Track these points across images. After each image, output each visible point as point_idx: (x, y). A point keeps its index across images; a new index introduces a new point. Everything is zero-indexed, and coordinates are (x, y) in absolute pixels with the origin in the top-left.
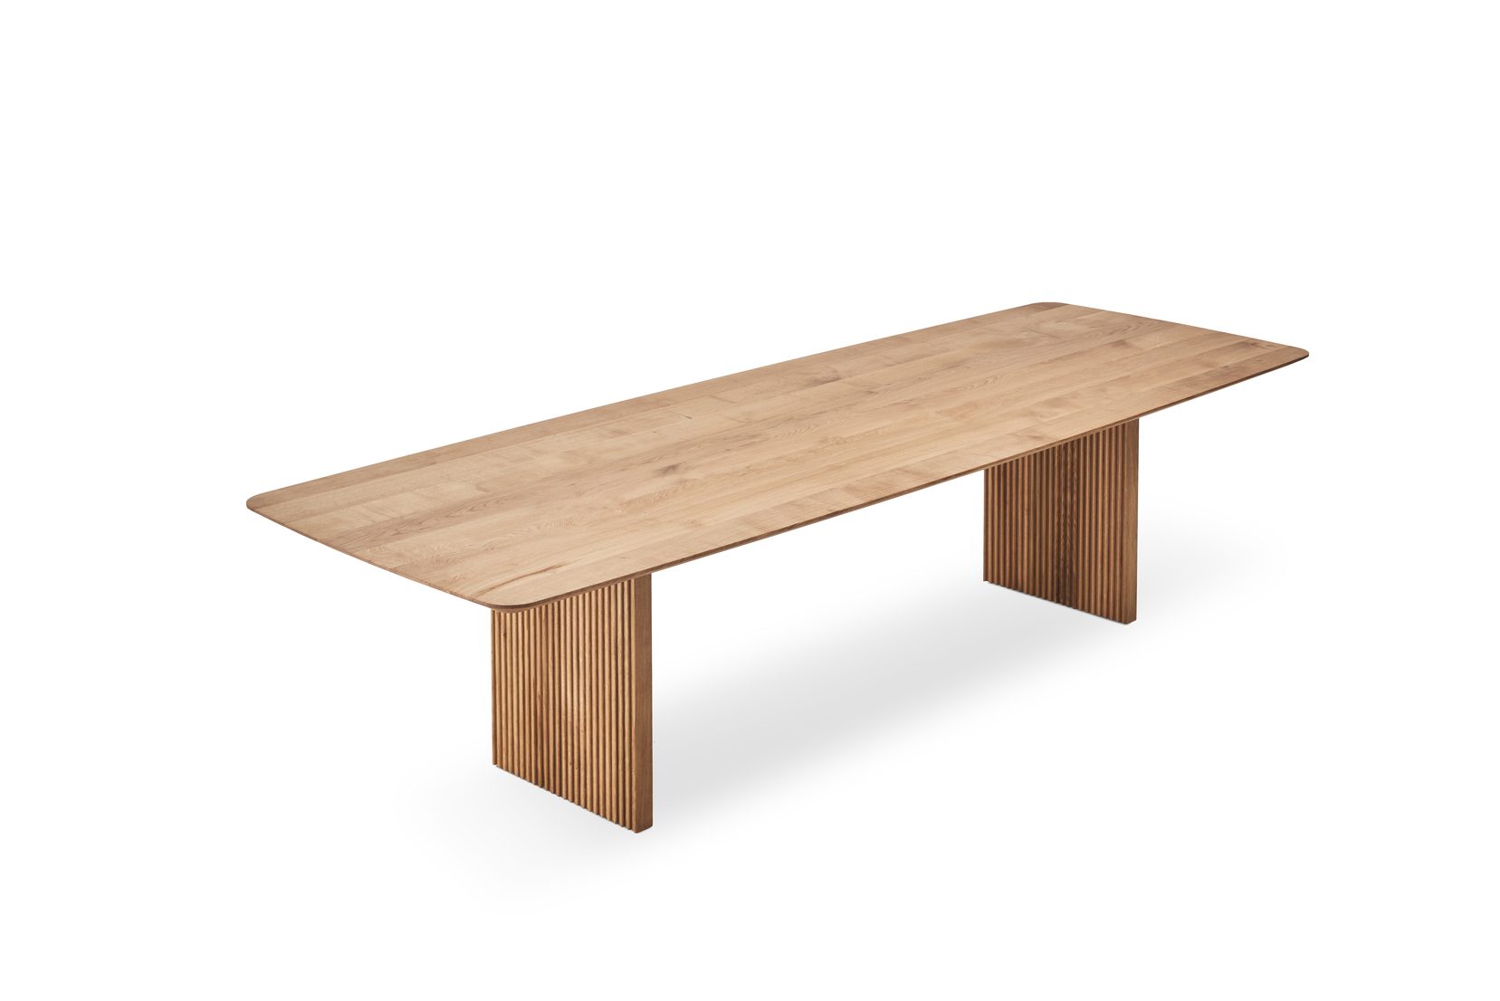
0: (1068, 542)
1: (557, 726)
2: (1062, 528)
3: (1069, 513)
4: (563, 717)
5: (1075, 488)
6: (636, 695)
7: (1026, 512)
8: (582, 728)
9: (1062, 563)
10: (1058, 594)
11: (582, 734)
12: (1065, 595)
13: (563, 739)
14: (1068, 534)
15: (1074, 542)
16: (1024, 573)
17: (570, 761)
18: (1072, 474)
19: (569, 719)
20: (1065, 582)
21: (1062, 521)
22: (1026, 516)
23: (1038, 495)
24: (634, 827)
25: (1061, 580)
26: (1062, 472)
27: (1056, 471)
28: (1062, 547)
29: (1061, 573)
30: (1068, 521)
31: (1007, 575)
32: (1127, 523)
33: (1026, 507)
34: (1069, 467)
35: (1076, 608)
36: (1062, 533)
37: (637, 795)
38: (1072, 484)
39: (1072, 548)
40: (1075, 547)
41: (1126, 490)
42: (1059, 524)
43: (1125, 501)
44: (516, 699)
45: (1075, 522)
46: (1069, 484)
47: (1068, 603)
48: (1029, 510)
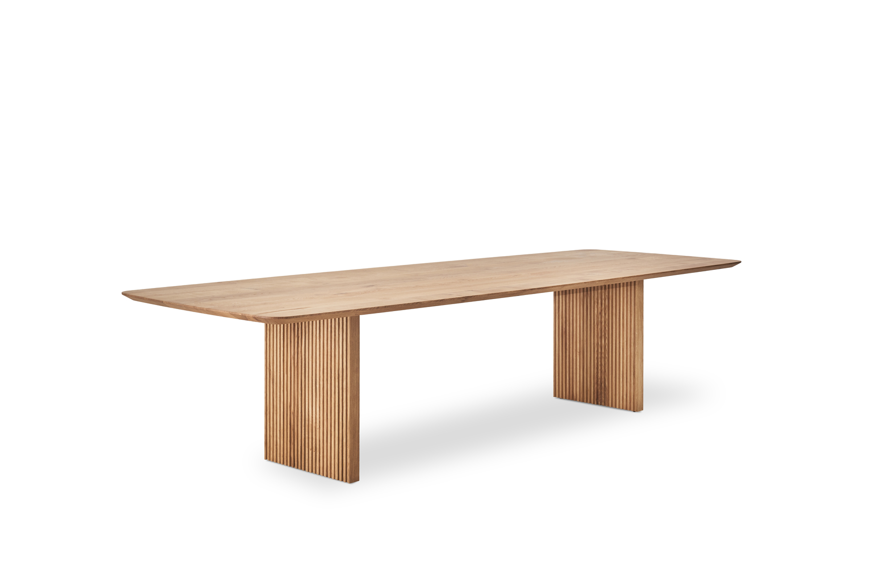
0: (603, 368)
1: (303, 428)
2: (599, 360)
3: (603, 351)
4: (307, 422)
5: (607, 336)
6: (350, 401)
7: (578, 354)
8: (318, 427)
9: (599, 380)
10: (597, 399)
11: (318, 430)
12: (601, 400)
13: (307, 436)
14: (603, 363)
15: (607, 368)
16: (577, 390)
17: (310, 447)
18: (605, 328)
19: (310, 423)
20: (601, 392)
21: (599, 356)
22: (578, 356)
23: (585, 343)
24: (348, 480)
25: (599, 391)
26: (599, 327)
27: (596, 327)
28: (599, 371)
29: (599, 386)
30: (603, 355)
31: (568, 392)
32: (638, 352)
33: (578, 350)
34: (603, 324)
35: (608, 406)
36: (599, 363)
37: (351, 460)
38: (605, 334)
39: (605, 371)
40: (607, 370)
41: (636, 333)
42: (597, 358)
43: (636, 340)
44: (279, 418)
45: (607, 356)
46: (603, 334)
47: (603, 403)
48: (580, 352)
